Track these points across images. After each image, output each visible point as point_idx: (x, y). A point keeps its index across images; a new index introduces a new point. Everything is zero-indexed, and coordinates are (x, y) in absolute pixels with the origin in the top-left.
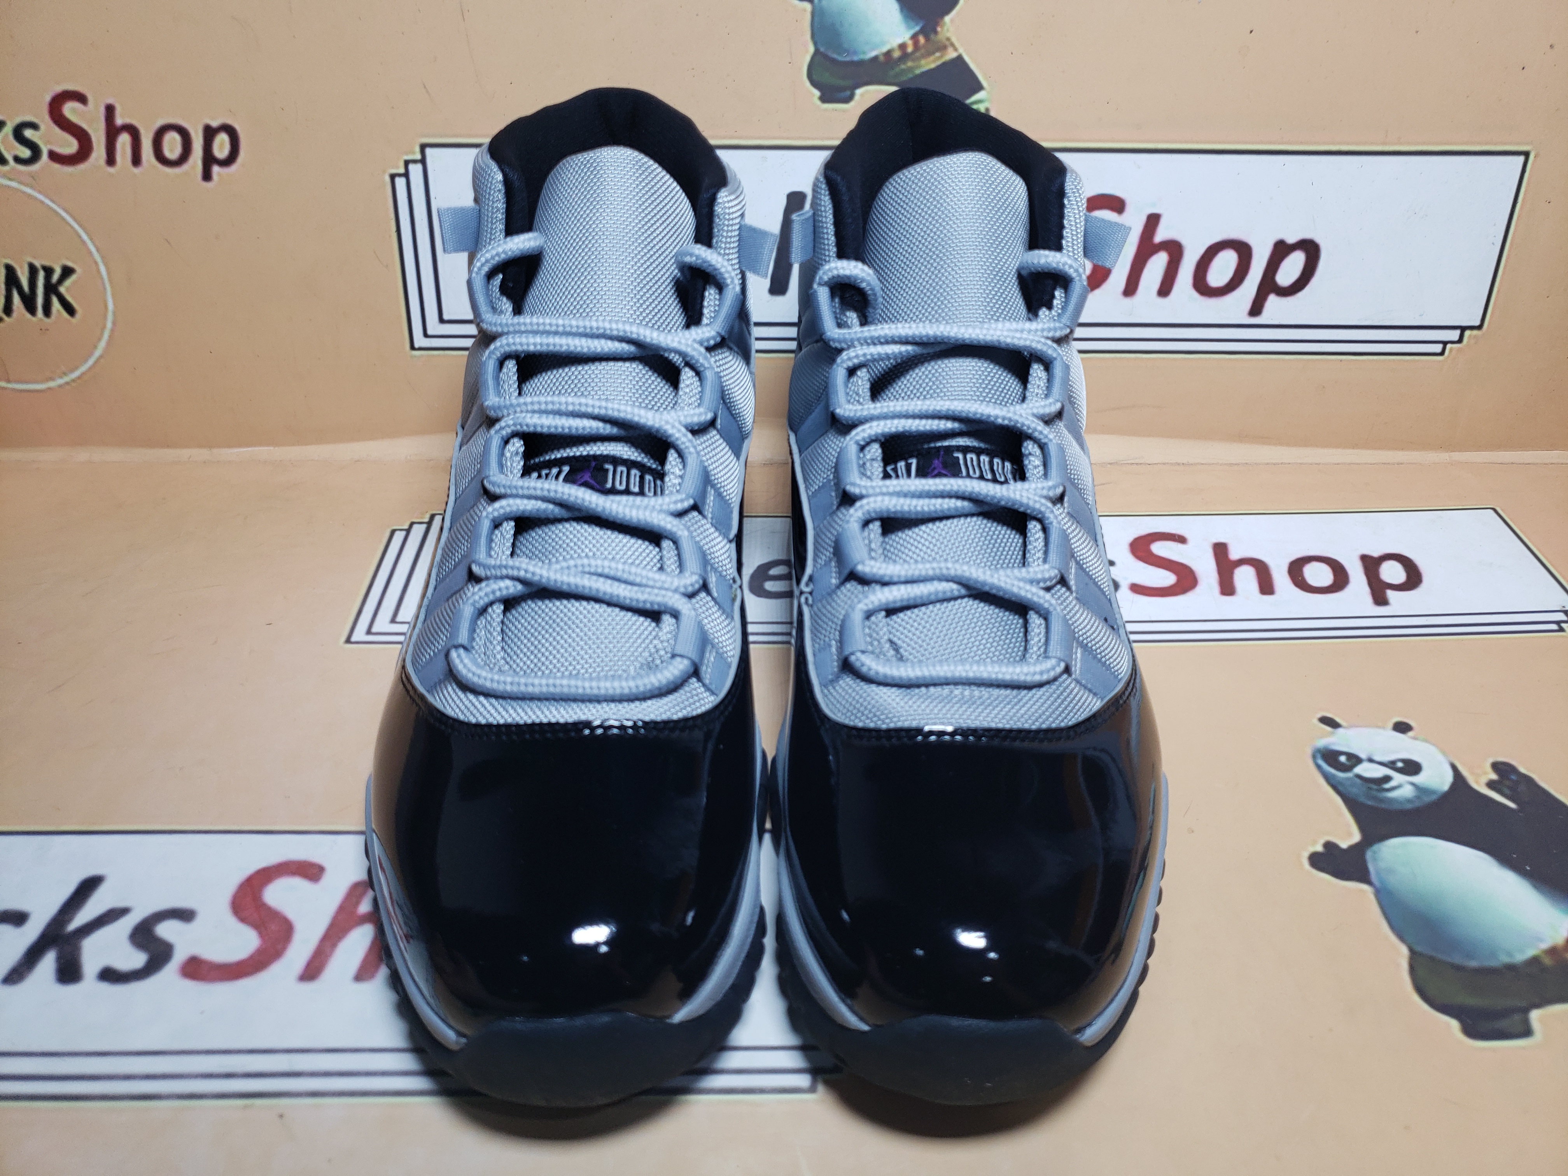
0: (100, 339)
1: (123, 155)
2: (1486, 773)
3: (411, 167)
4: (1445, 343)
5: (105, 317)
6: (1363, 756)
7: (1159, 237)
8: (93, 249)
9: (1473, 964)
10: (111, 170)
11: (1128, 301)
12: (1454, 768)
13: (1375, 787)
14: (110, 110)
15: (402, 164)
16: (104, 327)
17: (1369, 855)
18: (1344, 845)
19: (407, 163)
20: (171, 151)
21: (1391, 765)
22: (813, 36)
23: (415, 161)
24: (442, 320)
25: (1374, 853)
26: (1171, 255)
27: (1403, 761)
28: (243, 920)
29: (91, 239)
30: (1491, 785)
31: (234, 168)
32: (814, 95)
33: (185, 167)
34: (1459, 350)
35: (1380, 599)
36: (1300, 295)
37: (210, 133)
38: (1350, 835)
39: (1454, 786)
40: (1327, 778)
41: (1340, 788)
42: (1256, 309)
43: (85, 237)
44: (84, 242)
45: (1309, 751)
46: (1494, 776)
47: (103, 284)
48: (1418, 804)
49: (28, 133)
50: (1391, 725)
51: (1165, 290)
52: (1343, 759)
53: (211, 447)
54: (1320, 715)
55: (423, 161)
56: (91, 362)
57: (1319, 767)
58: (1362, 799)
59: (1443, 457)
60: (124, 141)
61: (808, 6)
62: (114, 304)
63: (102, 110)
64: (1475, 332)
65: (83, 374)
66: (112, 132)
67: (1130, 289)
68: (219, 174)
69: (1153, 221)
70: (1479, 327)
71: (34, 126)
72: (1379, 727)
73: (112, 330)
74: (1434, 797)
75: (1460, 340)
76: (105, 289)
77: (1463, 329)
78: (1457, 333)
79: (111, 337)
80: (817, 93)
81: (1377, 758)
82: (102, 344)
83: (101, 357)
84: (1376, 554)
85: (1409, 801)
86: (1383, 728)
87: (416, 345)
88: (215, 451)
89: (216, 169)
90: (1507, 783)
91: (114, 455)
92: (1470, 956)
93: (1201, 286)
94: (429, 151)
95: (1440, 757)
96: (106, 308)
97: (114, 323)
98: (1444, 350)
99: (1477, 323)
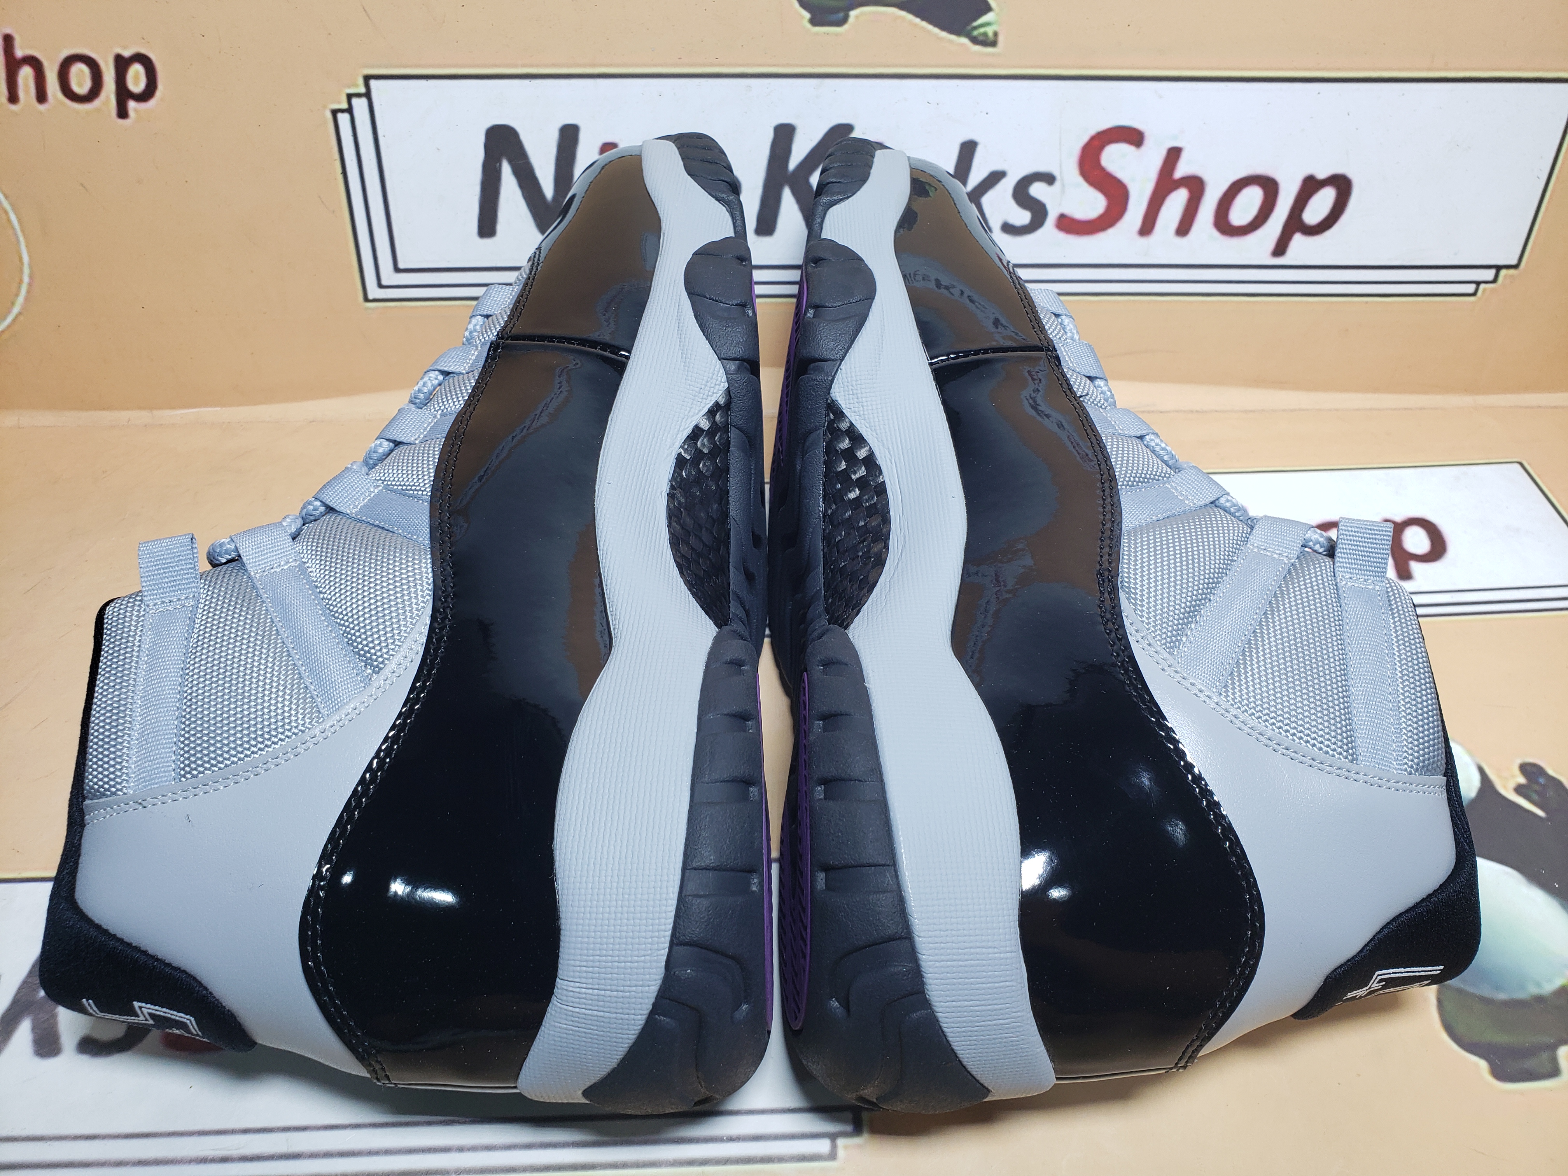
0: (17, 295)
1: (27, 92)
2: (1513, 776)
3: (355, 101)
4: (1478, 283)
5: (21, 270)
7: (1180, 172)
9: (1502, 996)
10: (13, 107)
11: (1144, 241)
12: (1481, 771)
14: (8, 41)
15: (344, 99)
16: (21, 282)
19: (350, 97)
20: (80, 85)
23: (359, 95)
24: (397, 270)
26: (1191, 192)
30: (1519, 789)
31: (152, 103)
32: (802, 17)
33: (97, 103)
35: (1404, 573)
36: (1328, 234)
37: (122, 64)
39: (1481, 792)
42: (1280, 249)
46: (1522, 780)
47: (16, 234)
51: (1184, 228)
53: (151, 408)
55: (368, 95)
56: (9, 320)
59: (1467, 400)
60: (26, 74)
62: (30, 256)
64: (1512, 272)
66: (12, 65)
67: (1147, 227)
68: (135, 110)
69: (1174, 154)
70: (1516, 267)
73: (30, 285)
75: (1495, 281)
76: (18, 241)
77: (1498, 268)
78: (1493, 272)
79: (28, 292)
80: (807, 15)
82: (21, 299)
83: (20, 314)
84: (1400, 517)
87: (370, 297)
88: (156, 413)
89: (132, 105)
90: (1536, 787)
91: (46, 419)
92: (1498, 988)
93: (1223, 225)
94: (373, 83)
95: (1466, 759)
96: (21, 259)
97: (31, 277)
98: (1477, 290)
99: (1514, 262)
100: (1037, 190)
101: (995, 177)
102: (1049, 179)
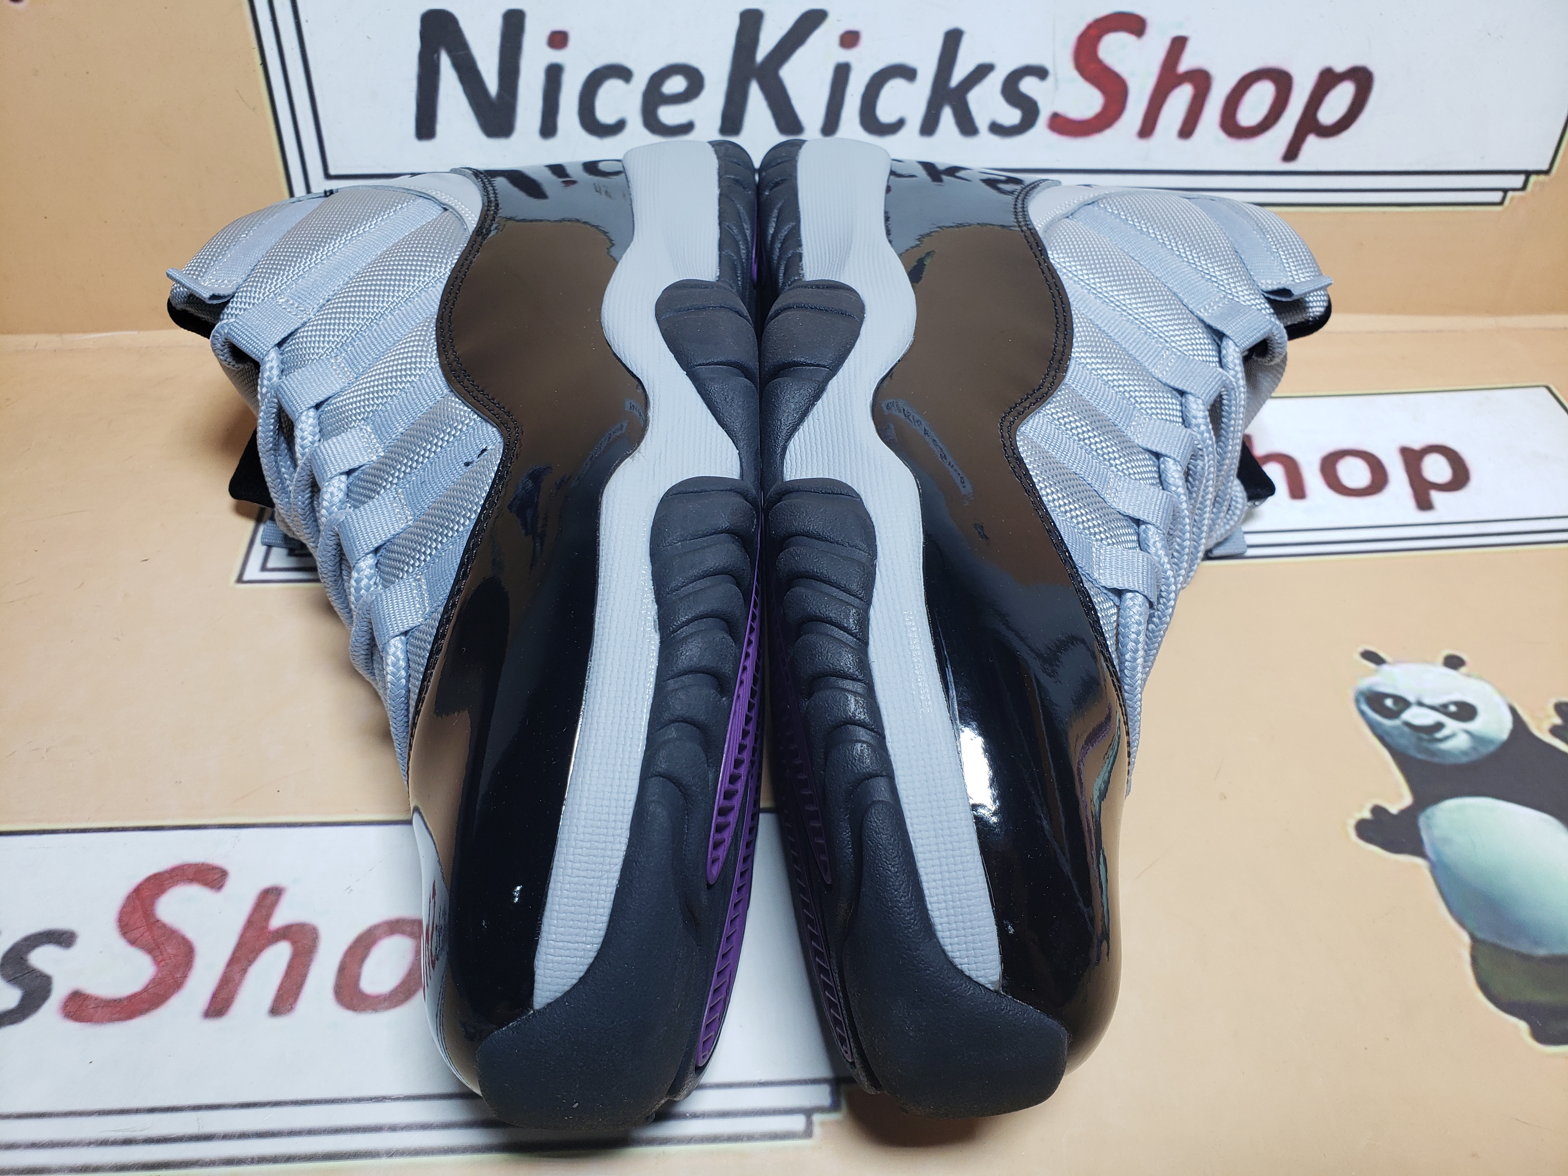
2: (1548, 717)
4: (1505, 191)
6: (1411, 698)
7: (1185, 65)
9: (1542, 952)
11: (1143, 143)
12: (1513, 711)
13: (1425, 736)
17: (1422, 821)
18: (1394, 809)
21: (1442, 709)
24: (328, 175)
25: (1428, 818)
26: (1196, 87)
27: (1457, 704)
28: (133, 942)
30: (1555, 731)
34: (1522, 198)
35: (1424, 503)
36: (1345, 135)
38: (1400, 796)
39: (1514, 733)
40: (1374, 727)
41: (1388, 739)
42: (1292, 153)
45: (1351, 694)
46: (1557, 721)
48: (1474, 756)
50: (1441, 659)
51: (1187, 130)
52: (1389, 702)
53: (61, 332)
54: (1361, 649)
57: (1363, 713)
58: (1413, 753)
59: (1489, 322)
64: (1542, 178)
67: (1147, 129)
69: (1178, 45)
70: (1547, 172)
72: (1426, 662)
74: (1492, 748)
75: (1524, 188)
77: (1528, 174)
78: (1522, 178)
81: (1427, 701)
84: (1417, 445)
85: (1465, 753)
86: (1432, 663)
88: (66, 337)
92: (1537, 943)
93: (1230, 125)
95: (1497, 698)
98: (1504, 198)
99: (1545, 167)
100: (1028, 86)
101: (982, 71)
102: (1041, 73)
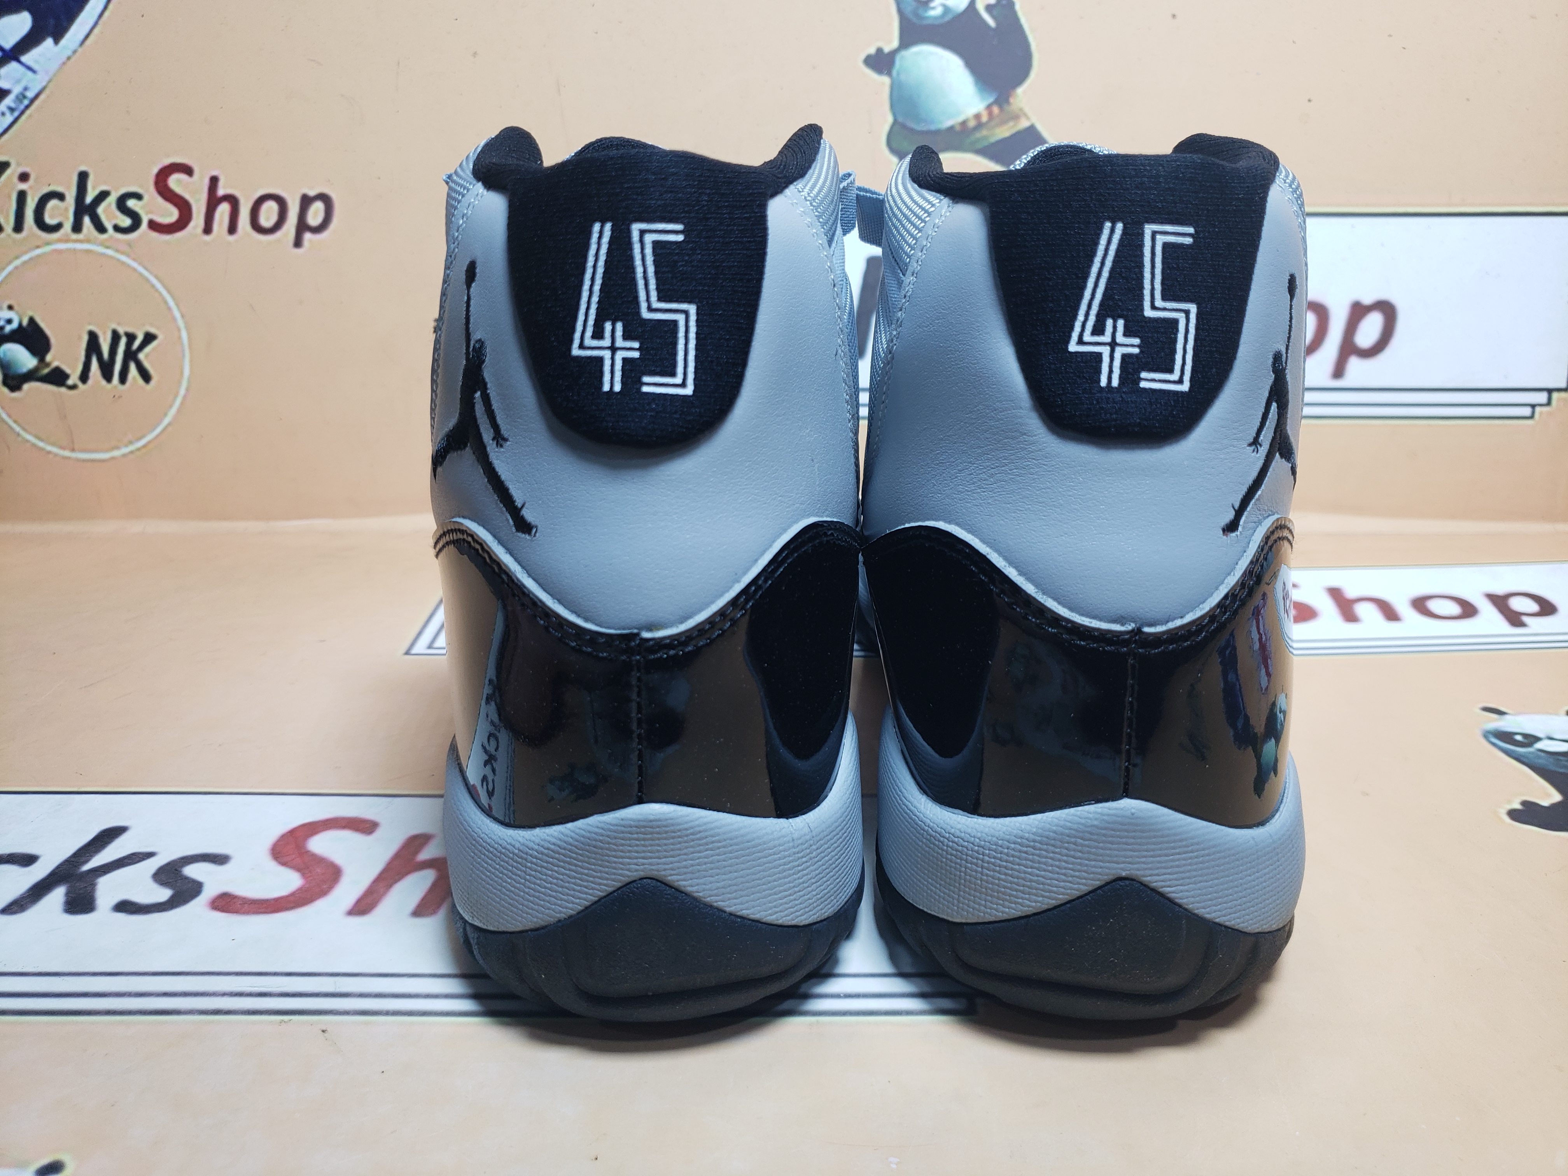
0: (171, 406)
1: (220, 224)
4: (1533, 406)
5: (179, 383)
6: (1540, 735)
8: (177, 314)
10: (206, 238)
14: (214, 181)
16: (177, 395)
20: (268, 219)
22: (892, 106)
28: (284, 864)
29: (177, 305)
31: (324, 236)
32: (891, 162)
33: (278, 234)
34: (1549, 413)
35: (1517, 623)
36: (1382, 357)
37: (306, 201)
40: (1506, 752)
41: (1523, 759)
42: (1338, 372)
43: (171, 303)
44: (169, 309)
47: (183, 350)
49: (131, 203)
52: (1519, 738)
53: (268, 519)
56: (158, 431)
57: (1494, 744)
60: (224, 209)
61: (885, 80)
62: (191, 368)
63: (206, 182)
64: (1563, 395)
65: (149, 442)
66: (213, 202)
68: (310, 241)
70: (1566, 390)
71: (138, 196)
73: (185, 397)
75: (1549, 403)
76: (183, 356)
77: (1550, 391)
78: (1545, 395)
79: (182, 403)
80: (896, 160)
81: (1557, 736)
82: (173, 411)
83: (169, 424)
84: (1500, 592)
88: (271, 523)
89: (308, 236)
91: (168, 527)
96: (182, 373)
97: (187, 390)
98: (1533, 413)
99: (1563, 385)
